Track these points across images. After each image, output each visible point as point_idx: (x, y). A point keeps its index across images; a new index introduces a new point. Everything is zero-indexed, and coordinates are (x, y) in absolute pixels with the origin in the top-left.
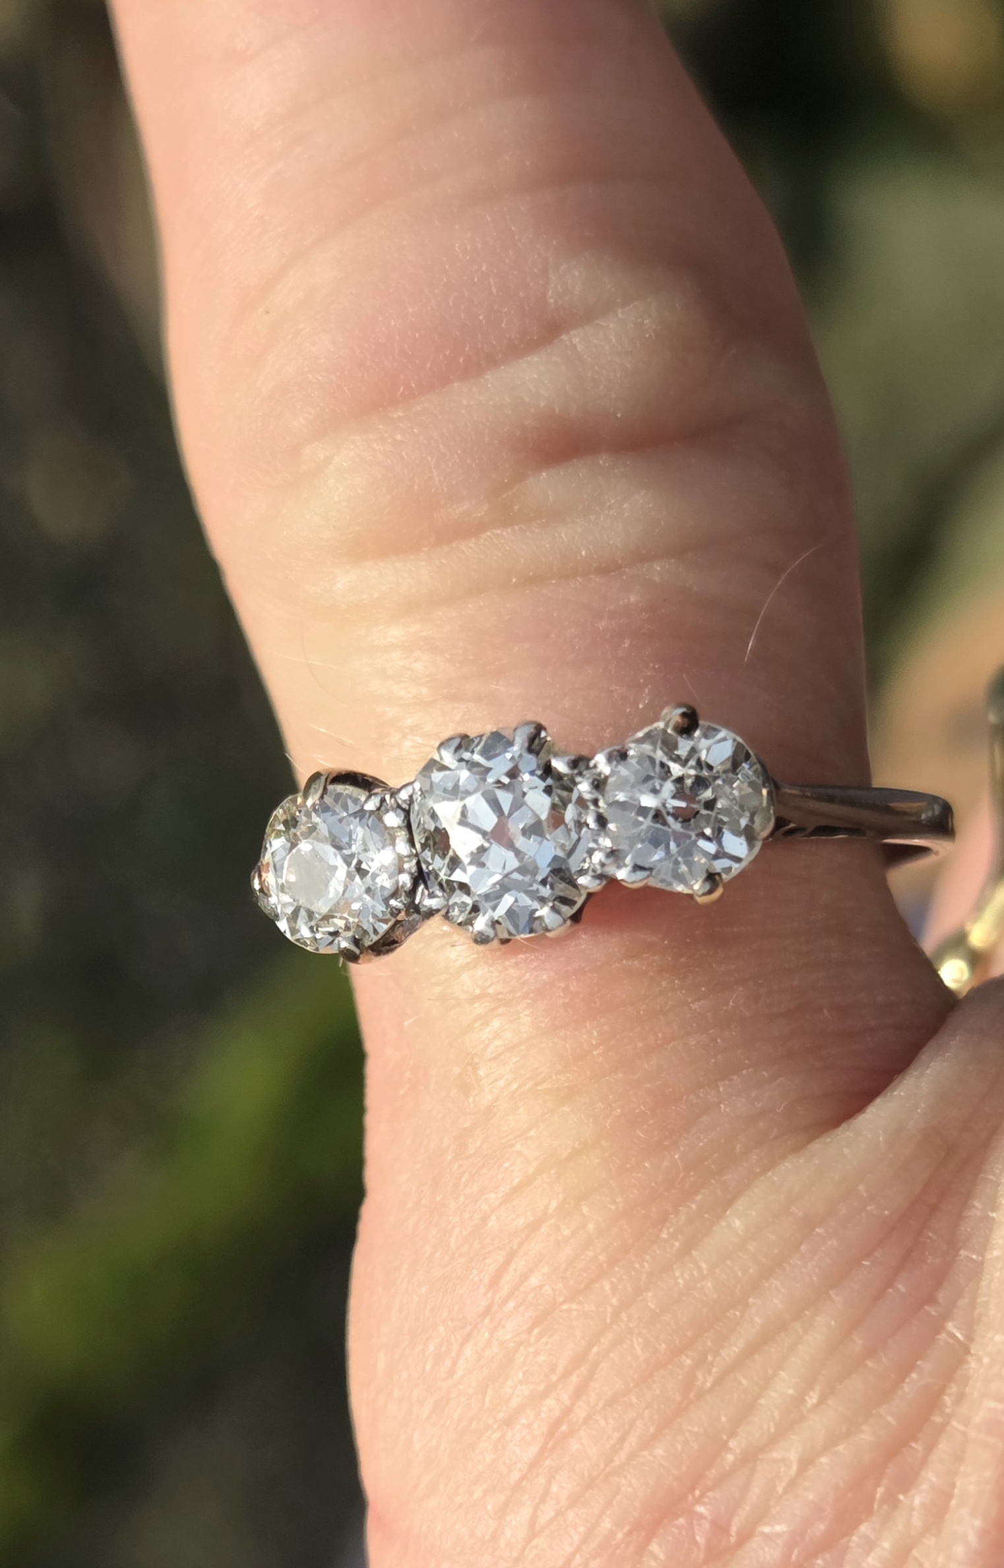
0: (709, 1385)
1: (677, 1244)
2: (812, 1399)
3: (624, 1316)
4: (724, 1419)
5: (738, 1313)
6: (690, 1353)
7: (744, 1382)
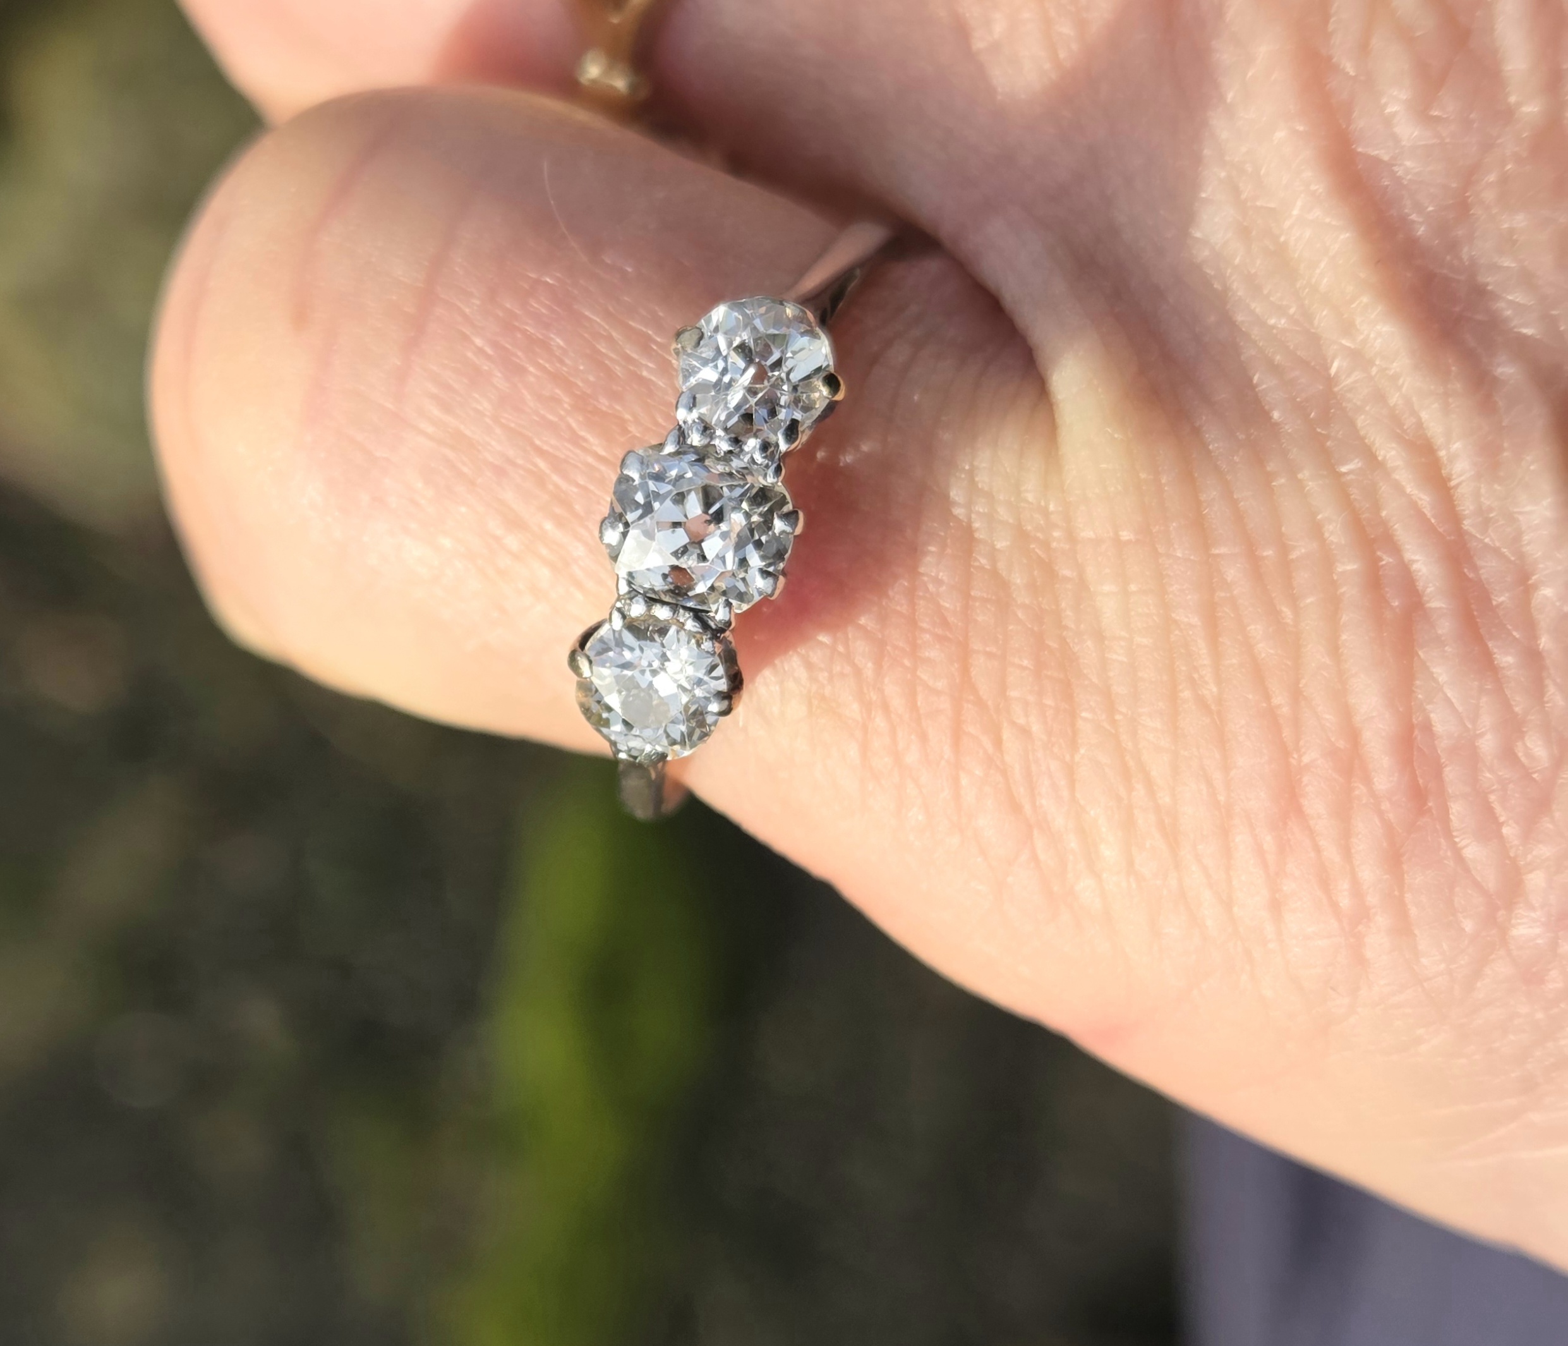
0: (1215, 689)
1: (1089, 643)
2: (1287, 612)
3: (1118, 717)
4: (1250, 697)
5: (1177, 632)
6: (1181, 687)
7: (1234, 661)
